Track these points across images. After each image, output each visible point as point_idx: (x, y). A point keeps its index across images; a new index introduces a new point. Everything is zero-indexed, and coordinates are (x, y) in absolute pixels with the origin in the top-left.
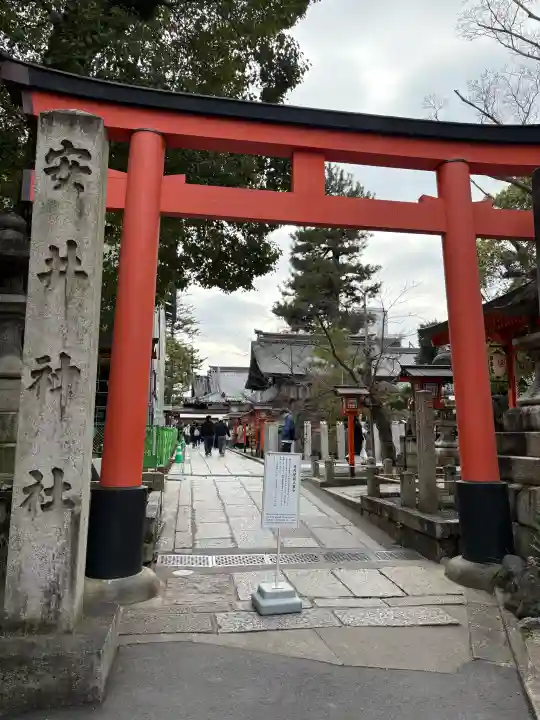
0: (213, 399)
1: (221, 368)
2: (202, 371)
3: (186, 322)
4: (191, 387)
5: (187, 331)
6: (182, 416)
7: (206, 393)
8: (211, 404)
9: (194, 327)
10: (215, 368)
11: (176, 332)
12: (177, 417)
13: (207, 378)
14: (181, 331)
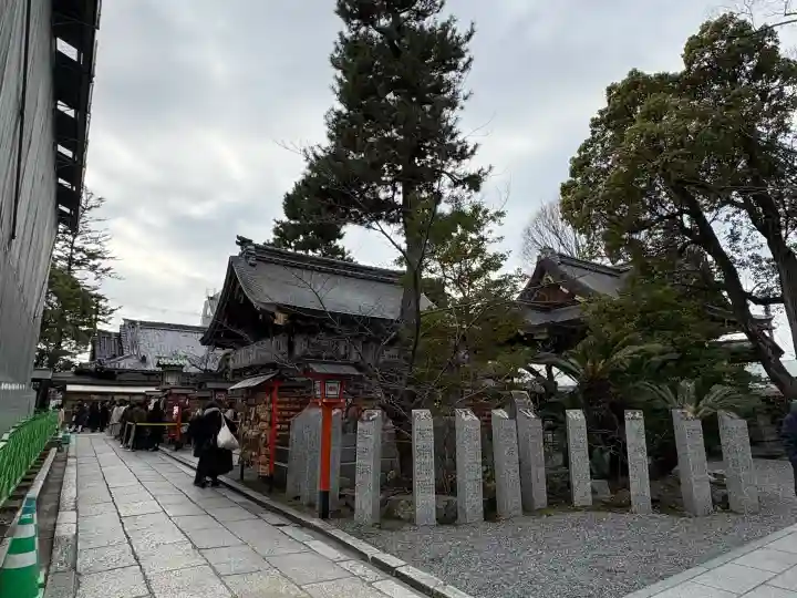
0: (126, 364)
1: (141, 323)
2: (112, 326)
3: (92, 256)
4: (90, 347)
5: (94, 268)
6: (70, 388)
7: (115, 356)
8: (122, 372)
9: (104, 264)
10: (133, 323)
11: (73, 267)
12: (63, 389)
13: (119, 336)
14: (83, 268)
